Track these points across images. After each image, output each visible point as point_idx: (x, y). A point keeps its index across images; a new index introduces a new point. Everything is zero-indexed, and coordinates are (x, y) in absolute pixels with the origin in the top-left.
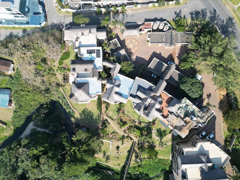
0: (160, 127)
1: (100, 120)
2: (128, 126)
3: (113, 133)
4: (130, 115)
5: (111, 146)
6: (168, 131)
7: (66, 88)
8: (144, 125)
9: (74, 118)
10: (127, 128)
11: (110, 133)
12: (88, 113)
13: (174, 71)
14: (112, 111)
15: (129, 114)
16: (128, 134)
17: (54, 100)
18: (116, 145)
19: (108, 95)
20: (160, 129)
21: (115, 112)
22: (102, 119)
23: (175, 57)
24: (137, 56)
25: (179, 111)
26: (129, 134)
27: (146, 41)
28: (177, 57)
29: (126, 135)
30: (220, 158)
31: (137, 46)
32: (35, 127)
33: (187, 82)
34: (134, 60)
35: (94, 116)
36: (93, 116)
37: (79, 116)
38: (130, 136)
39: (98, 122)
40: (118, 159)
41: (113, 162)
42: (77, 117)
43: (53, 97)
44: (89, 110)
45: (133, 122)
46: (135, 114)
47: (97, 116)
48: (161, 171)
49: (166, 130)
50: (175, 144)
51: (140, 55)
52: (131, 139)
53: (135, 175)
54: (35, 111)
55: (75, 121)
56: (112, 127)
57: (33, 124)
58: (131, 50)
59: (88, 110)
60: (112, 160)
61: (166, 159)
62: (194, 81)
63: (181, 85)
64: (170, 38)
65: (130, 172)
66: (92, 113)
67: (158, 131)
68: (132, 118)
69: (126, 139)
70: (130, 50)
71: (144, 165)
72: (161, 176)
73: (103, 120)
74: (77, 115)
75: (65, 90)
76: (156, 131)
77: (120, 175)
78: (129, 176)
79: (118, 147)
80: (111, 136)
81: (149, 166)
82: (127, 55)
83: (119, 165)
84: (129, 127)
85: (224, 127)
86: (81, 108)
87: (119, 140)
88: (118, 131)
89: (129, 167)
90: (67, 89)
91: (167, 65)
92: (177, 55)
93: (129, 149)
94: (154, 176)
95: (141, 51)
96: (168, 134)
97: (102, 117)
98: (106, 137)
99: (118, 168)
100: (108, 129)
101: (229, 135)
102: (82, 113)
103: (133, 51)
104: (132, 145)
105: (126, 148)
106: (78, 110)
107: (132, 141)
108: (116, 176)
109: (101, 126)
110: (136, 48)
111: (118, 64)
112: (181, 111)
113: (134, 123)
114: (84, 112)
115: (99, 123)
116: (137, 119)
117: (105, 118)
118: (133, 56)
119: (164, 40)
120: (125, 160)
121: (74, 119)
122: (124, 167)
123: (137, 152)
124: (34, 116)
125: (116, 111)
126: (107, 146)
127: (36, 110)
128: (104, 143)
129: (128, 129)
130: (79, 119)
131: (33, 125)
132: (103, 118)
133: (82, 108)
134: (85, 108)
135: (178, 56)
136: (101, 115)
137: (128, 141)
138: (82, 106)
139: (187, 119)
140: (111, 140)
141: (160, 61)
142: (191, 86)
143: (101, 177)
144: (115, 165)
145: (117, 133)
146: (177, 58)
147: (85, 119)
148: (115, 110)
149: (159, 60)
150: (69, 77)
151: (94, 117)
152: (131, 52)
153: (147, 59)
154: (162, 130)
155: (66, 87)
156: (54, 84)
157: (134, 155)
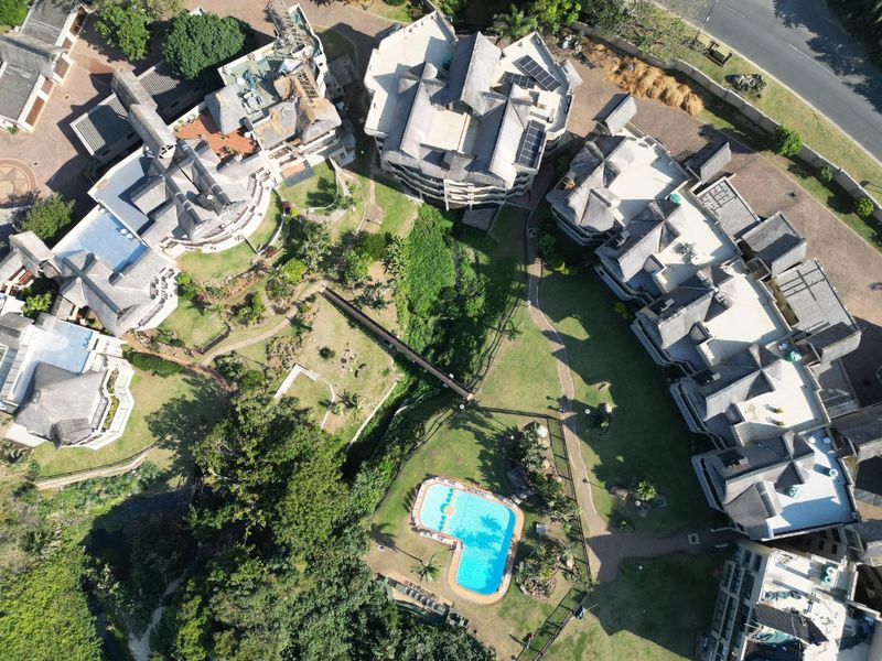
0: (305, 194)
1: (208, 381)
2: (265, 292)
3: (268, 353)
4: (229, 275)
5: (310, 374)
6: (327, 173)
7: (48, 467)
8: (280, 239)
9: (169, 475)
10: (270, 299)
11: (266, 363)
12: (166, 415)
13: (142, 81)
14: (193, 327)
15: (225, 275)
16: (294, 303)
17: (85, 533)
18: (316, 355)
19: (105, 307)
20: (310, 195)
21: (199, 321)
22: (208, 375)
23: (106, 67)
24: (47, 184)
25: (252, 102)
26: (293, 299)
27: (12, 136)
28: (109, 61)
29: (294, 312)
30: (433, 40)
31: (14, 170)
32: (148, 632)
33: (178, 49)
34: (56, 195)
35: (187, 399)
36: (186, 402)
37: (169, 453)
38: (303, 299)
39: (214, 391)
40: (364, 369)
41: (369, 389)
42: (171, 462)
43: (74, 533)
44: (158, 407)
45: (261, 272)
46: (234, 256)
47: (193, 388)
48: (447, 244)
49: (321, 179)
50: (377, 171)
51: (50, 172)
52: (312, 299)
53: (435, 333)
54: (95, 618)
55: (184, 476)
56: (249, 347)
57: (135, 641)
58: (19, 195)
59: (157, 414)
60: (362, 387)
61: (416, 216)
62: (184, 28)
63: (182, 69)
64: (24, 51)
65: (423, 344)
66: (173, 399)
67: (314, 204)
68: (243, 269)
69: (306, 314)
70: (17, 198)
71: (412, 290)
72: (464, 252)
73: (212, 372)
74: (163, 459)
75: (52, 473)
76: (312, 210)
77: (419, 378)
78: (433, 352)
79: (325, 353)
80: (276, 362)
81: (419, 276)
82: (21, 209)
83: (387, 372)
84: (270, 292)
85: (381, 12)
86: (139, 434)
87: (301, 340)
88: (270, 334)
89: (404, 344)
90: (52, 462)
91: (114, 96)
92: (103, 59)
93: (344, 321)
94: (454, 272)
95: (36, 164)
96: (335, 175)
97: (201, 372)
98: (271, 378)
99: (397, 380)
100: (249, 362)
101: (408, 7)
102: (159, 437)
103: (25, 190)
104: (335, 304)
105: (338, 328)
106: (141, 446)
107: (321, 300)
108: (417, 395)
109: (230, 385)
110: (20, 174)
111: (16, 236)
112: (255, 95)
113: (265, 269)
114: (157, 428)
115: (218, 387)
116: (253, 255)
117: (207, 360)
118: (40, 196)
119: (27, 76)
120: (376, 347)
121: (174, 475)
122: (401, 360)
123: (361, 298)
124: (110, 628)
125: (199, 314)
126: (306, 388)
127: (93, 615)
128: (293, 395)
129: (274, 295)
130: (179, 456)
131: (139, 640)
132: (205, 370)
133: (143, 428)
134: (147, 419)
135: (107, 58)
136: (195, 374)
137: (314, 310)
138: (135, 429)
139: (281, 85)
140: (290, 364)
141: (92, 111)
142: (193, 41)
143: (398, 443)
144: (384, 385)
145: (276, 338)
146: (114, 62)
147: (186, 436)
148: (196, 319)
149: (86, 115)
150: (12, 442)
151: (190, 398)
152: (22, 197)
153: (73, 153)
154: (314, 189)
155: (43, 463)
156: (17, 507)
157: (367, 310)
